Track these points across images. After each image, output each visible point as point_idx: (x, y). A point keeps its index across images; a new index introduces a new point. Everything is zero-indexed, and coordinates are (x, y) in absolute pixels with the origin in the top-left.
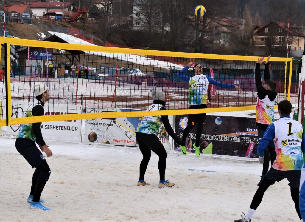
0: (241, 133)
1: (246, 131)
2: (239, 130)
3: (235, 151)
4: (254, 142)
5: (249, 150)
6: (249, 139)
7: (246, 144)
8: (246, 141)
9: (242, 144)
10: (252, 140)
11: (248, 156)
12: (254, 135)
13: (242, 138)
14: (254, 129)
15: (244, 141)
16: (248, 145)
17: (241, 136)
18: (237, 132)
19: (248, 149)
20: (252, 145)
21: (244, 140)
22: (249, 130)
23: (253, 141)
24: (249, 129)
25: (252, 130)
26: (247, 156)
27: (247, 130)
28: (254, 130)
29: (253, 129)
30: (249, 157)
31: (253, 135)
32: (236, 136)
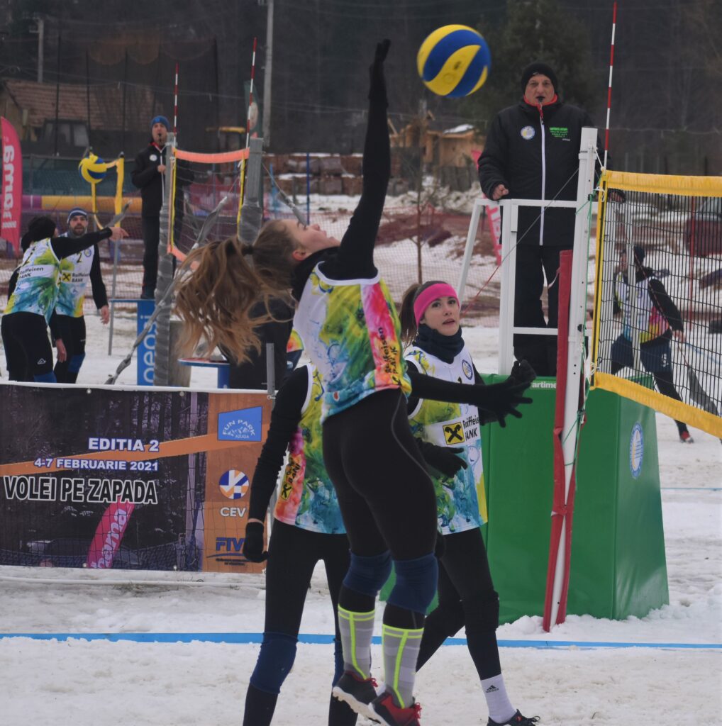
0: (59, 462)
1: (85, 449)
2: (52, 445)
3: (31, 545)
4: (130, 496)
5: (104, 535)
6: (101, 485)
7: (90, 506)
8: (86, 493)
9: (68, 508)
10: (115, 492)
11: (101, 561)
12: (128, 465)
13: (65, 482)
14: (127, 438)
15: (78, 494)
16: (100, 511)
17: (59, 474)
18: (43, 457)
19: (99, 530)
20: (121, 511)
21: (76, 489)
22: (102, 447)
23: (125, 496)
24: (102, 440)
25: (117, 445)
26: (94, 564)
27: (91, 447)
28: (126, 445)
29: (122, 441)
30: (104, 567)
31: (122, 466)
32: (37, 476)
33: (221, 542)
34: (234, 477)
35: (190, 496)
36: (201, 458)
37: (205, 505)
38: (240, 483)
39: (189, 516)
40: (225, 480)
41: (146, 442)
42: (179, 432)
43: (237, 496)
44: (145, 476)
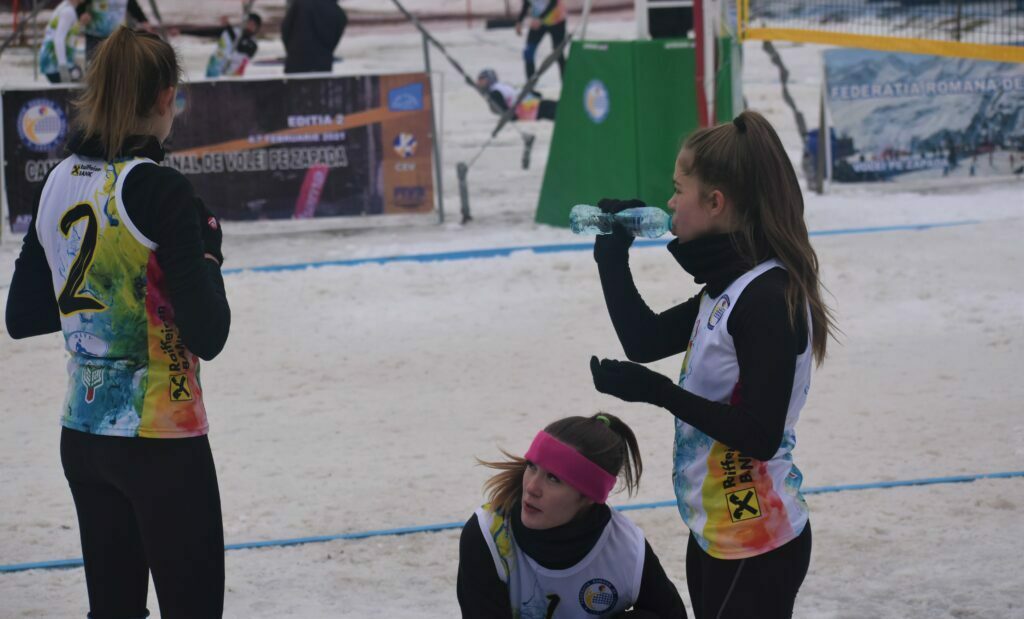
0: (267, 137)
1: (284, 126)
2: (260, 124)
3: (251, 204)
4: (324, 161)
5: (307, 192)
6: (301, 154)
7: (291, 171)
8: (290, 162)
9: (277, 174)
10: (314, 158)
11: (306, 212)
12: (321, 137)
13: (273, 153)
14: (319, 115)
15: (284, 162)
16: (302, 174)
17: (269, 147)
18: (254, 135)
19: (302, 190)
20: (319, 173)
21: (282, 159)
22: (299, 124)
23: (321, 161)
24: (299, 118)
25: (311, 121)
26: (300, 216)
27: (290, 124)
28: (317, 121)
29: (314, 118)
30: (308, 217)
31: (315, 137)
32: (251, 150)
33: (398, 191)
34: (405, 139)
35: (372, 157)
36: (377, 127)
37: (384, 163)
38: (410, 143)
39: (372, 173)
40: (397, 142)
41: (333, 116)
42: (358, 107)
43: (408, 154)
44: (335, 144)
